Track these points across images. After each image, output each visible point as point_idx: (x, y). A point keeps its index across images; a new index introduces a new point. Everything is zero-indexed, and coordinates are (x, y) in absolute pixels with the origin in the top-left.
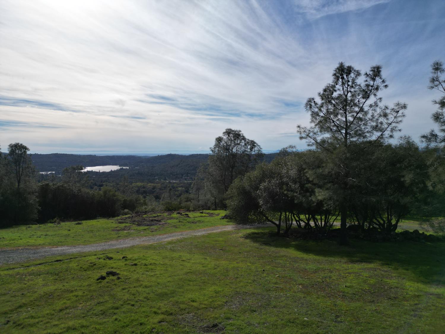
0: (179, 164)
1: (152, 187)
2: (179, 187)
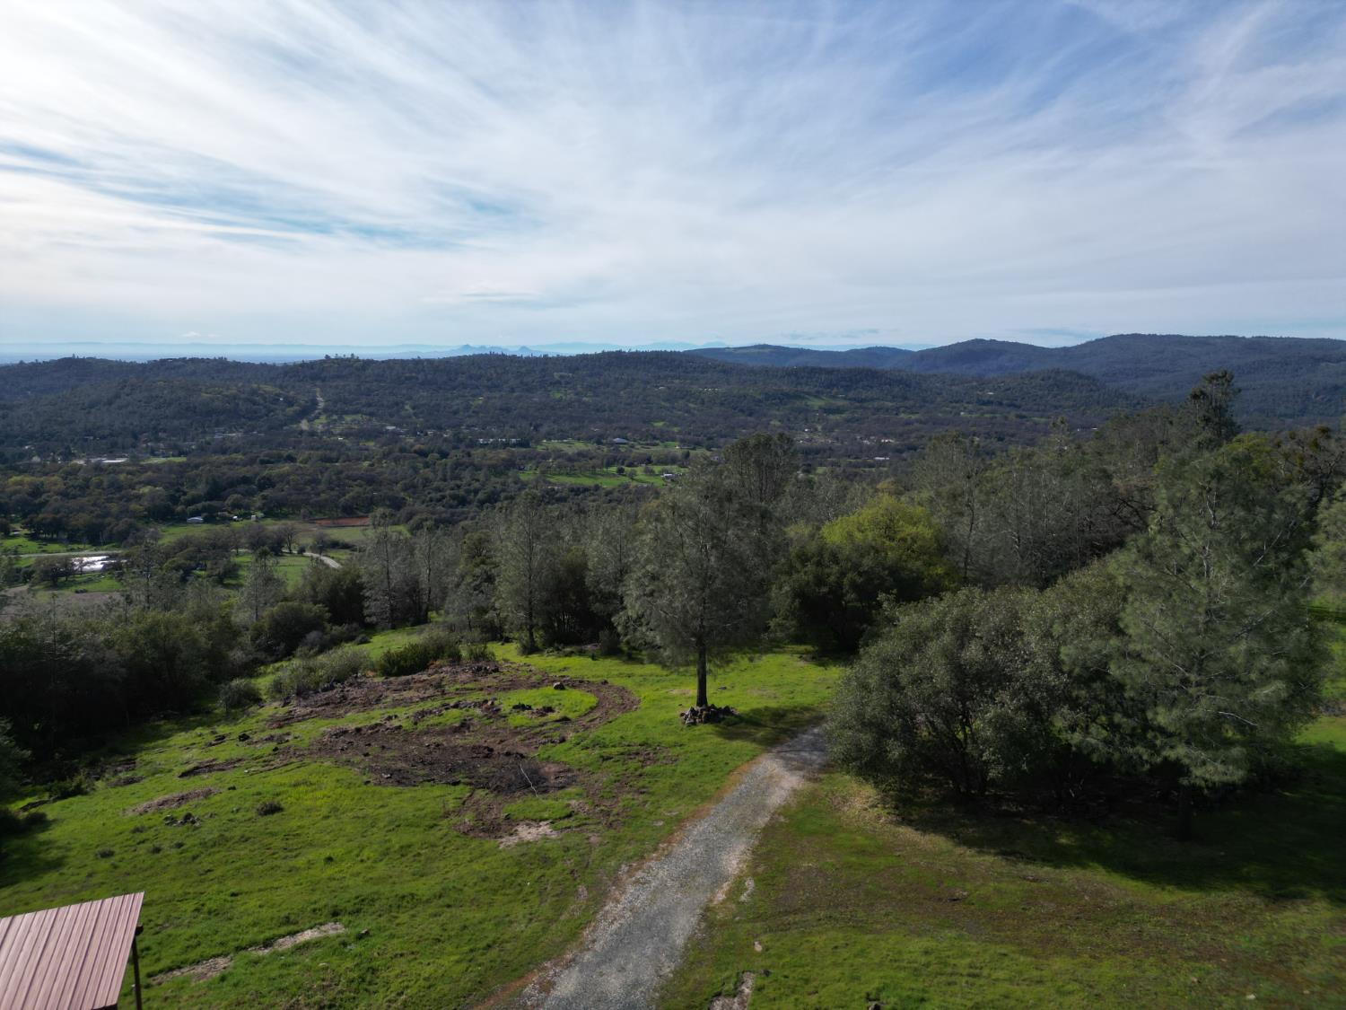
0: (117, 396)
1: (26, 487)
2: (140, 483)
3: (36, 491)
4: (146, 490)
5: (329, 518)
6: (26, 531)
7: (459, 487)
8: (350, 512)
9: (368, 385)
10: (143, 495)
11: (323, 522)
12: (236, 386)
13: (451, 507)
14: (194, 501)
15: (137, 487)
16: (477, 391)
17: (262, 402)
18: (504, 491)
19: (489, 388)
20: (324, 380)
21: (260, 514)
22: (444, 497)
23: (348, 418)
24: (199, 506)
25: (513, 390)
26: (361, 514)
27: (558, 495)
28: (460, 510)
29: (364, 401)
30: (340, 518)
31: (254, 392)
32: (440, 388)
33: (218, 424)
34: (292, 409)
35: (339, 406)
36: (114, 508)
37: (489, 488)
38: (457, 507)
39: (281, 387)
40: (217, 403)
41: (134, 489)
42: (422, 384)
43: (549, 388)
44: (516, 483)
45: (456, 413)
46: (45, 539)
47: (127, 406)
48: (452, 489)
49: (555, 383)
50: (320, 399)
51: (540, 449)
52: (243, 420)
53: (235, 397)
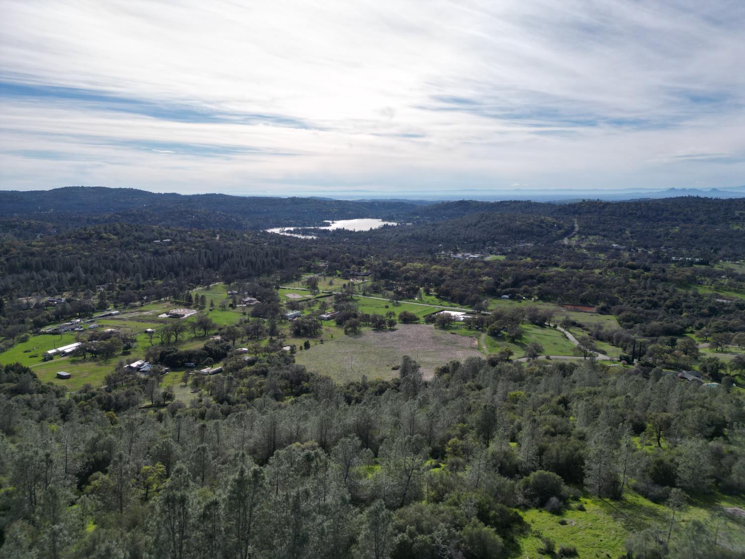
1: (437, 272)
2: (483, 274)
3: (441, 274)
4: (486, 278)
5: (572, 305)
6: (435, 293)
7: (654, 294)
8: (585, 303)
9: (605, 218)
10: (484, 281)
11: (569, 307)
12: (533, 217)
13: (647, 308)
14: (506, 286)
15: (482, 276)
16: (676, 222)
17: (545, 227)
18: (685, 301)
19: (684, 221)
20: (580, 214)
21: (537, 298)
22: (643, 301)
23: (591, 238)
24: (508, 289)
25: (701, 222)
26: (591, 305)
27: (726, 308)
28: (653, 311)
29: (601, 228)
30: (579, 306)
31: (542, 221)
32: (651, 220)
33: (522, 238)
34: (560, 231)
35: (586, 230)
36: (471, 286)
37: (675, 298)
38: (650, 309)
39: (556, 218)
40: (523, 227)
41: (480, 277)
42: (639, 217)
43: (730, 222)
44: (694, 296)
45: (659, 237)
46: (441, 298)
47: (483, 227)
48: (649, 296)
49: (735, 219)
50: (576, 225)
51: (717, 268)
52: (535, 236)
53: (532, 224)
